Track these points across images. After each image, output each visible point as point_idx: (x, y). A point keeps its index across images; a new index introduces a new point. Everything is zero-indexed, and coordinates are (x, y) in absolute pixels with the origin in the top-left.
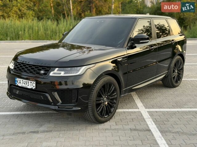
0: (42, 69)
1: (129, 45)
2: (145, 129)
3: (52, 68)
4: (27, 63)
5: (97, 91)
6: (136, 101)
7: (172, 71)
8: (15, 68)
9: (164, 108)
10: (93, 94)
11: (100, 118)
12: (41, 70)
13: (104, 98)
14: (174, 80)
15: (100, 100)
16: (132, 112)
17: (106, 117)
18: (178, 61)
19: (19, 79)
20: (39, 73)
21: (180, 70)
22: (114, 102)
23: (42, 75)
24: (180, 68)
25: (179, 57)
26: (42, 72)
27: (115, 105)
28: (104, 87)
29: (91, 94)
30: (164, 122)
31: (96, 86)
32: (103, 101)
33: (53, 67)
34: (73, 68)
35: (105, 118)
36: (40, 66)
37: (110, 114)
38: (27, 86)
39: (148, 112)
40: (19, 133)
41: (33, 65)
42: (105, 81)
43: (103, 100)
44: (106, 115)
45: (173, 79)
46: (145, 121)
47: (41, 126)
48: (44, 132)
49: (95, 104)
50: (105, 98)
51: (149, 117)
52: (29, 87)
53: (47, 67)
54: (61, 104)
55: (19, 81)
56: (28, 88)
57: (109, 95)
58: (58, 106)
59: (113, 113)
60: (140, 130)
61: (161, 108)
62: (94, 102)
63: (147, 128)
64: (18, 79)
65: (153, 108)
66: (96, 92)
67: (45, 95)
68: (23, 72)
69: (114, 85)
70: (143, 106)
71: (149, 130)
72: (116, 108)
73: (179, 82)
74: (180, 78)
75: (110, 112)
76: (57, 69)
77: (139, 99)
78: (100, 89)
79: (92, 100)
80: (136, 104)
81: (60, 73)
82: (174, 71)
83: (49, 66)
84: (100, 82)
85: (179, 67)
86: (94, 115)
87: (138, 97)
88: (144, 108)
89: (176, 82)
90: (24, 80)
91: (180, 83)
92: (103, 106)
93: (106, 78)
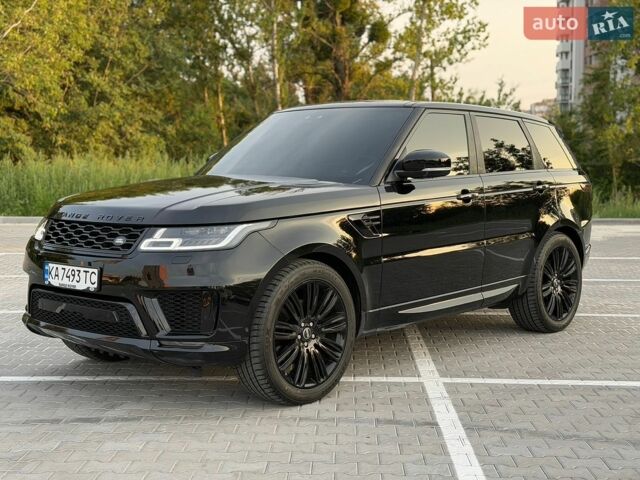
0: (121, 232)
1: (390, 179)
2: (421, 421)
3: (147, 229)
4: (81, 219)
5: (279, 300)
6: (417, 361)
7: (540, 279)
8: (47, 237)
9: (499, 377)
10: (266, 310)
11: (287, 387)
12: (116, 236)
13: (305, 327)
14: (546, 306)
15: (291, 332)
16: (396, 384)
17: (306, 386)
18: (559, 250)
19: (55, 266)
20: (112, 245)
21: (569, 278)
22: (336, 345)
23: (118, 250)
24: (570, 272)
25: (563, 237)
26: (120, 241)
27: (340, 355)
28: (301, 291)
29: (260, 309)
30: (487, 407)
31: (275, 285)
32: (299, 337)
33: (150, 226)
34: (209, 228)
35: (304, 388)
36: (116, 226)
37: (322, 380)
38: (75, 283)
39: (445, 384)
40: (41, 421)
41: (98, 225)
42: (304, 274)
43: (301, 334)
44: (307, 382)
45: (542, 303)
46: (428, 403)
47: (113, 407)
48: (116, 420)
49: (271, 340)
50: (307, 329)
51: (447, 395)
52: (81, 286)
53: (136, 227)
54: (169, 334)
55: (53, 273)
56: (77, 288)
57: (320, 322)
58: (159, 340)
59: (331, 379)
60: (406, 424)
61: (490, 377)
62: (268, 333)
63: (429, 419)
64: (51, 265)
65: (466, 376)
66: (277, 304)
67: (122, 307)
68: (66, 244)
69: (336, 292)
70: (436, 372)
71: (434, 424)
72: (342, 362)
73: (564, 316)
74: (570, 305)
75: (323, 374)
76: (162, 231)
77: (428, 355)
78: (290, 298)
79: (262, 327)
80: (416, 367)
81: (170, 244)
82: (546, 280)
83: (139, 222)
84: (288, 276)
85: (565, 270)
86: (267, 375)
87: (427, 351)
88: (437, 374)
89: (556, 314)
90: (67, 268)
91: (568, 319)
92: (300, 352)
93: (308, 266)
